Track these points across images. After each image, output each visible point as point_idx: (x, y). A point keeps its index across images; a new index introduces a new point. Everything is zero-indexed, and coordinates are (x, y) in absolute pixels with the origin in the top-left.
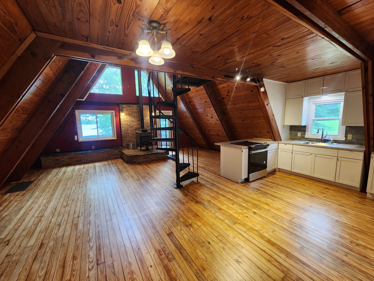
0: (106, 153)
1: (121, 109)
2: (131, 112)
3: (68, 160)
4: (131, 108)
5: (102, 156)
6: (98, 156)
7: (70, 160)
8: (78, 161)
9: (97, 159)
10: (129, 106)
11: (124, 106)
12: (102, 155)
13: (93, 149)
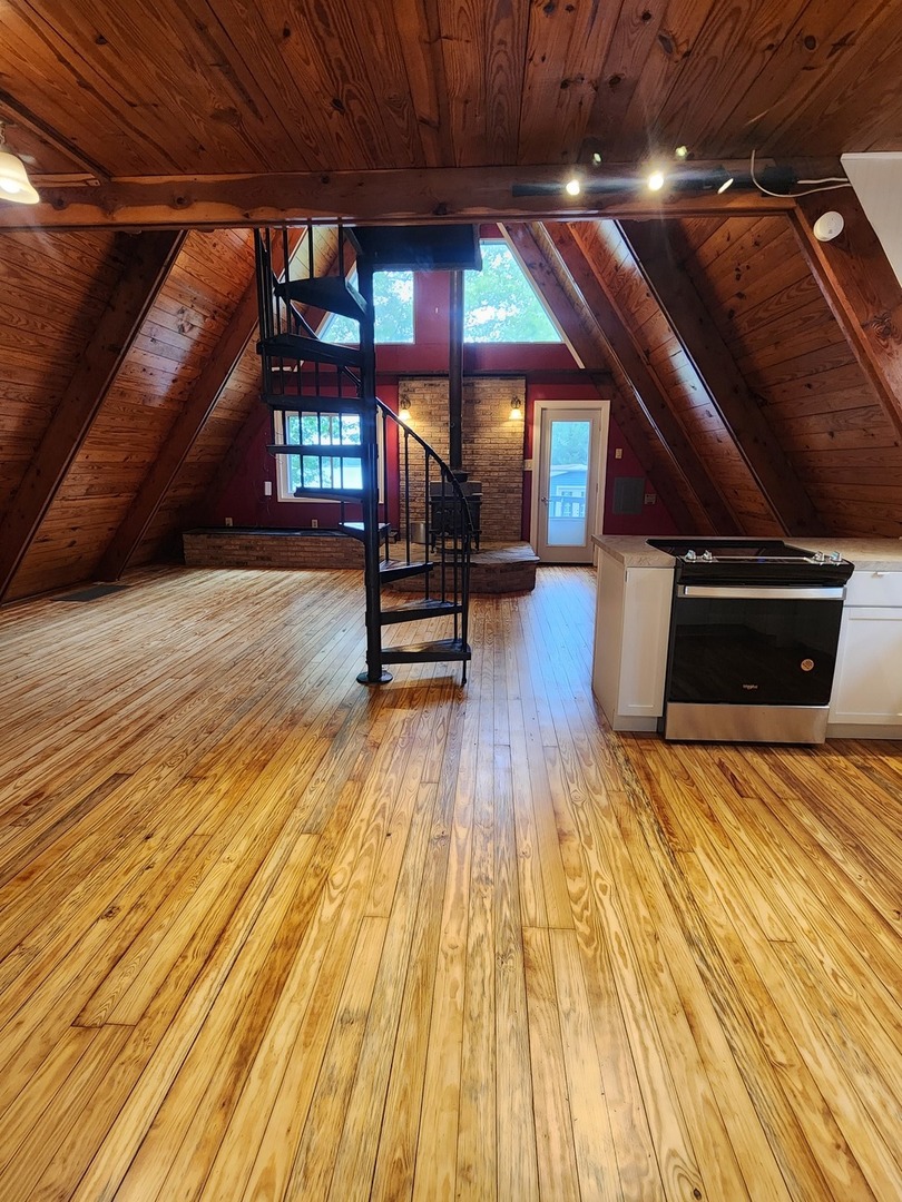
0: (337, 545)
1: (404, 396)
2: (436, 405)
3: (241, 553)
4: (438, 390)
5: (326, 555)
6: (315, 552)
7: (245, 552)
8: (262, 558)
9: (312, 562)
10: (432, 385)
11: (415, 384)
12: (329, 549)
13: (315, 529)
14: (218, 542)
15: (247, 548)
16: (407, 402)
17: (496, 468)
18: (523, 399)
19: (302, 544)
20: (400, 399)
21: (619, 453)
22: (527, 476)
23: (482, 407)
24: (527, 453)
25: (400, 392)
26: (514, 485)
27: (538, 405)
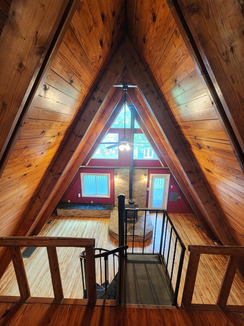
2: (125, 175)
3: (72, 213)
4: (125, 171)
8: (78, 215)
10: (123, 170)
11: (118, 170)
13: (92, 204)
14: (66, 211)
15: (74, 212)
16: (116, 174)
17: (140, 190)
18: (147, 174)
19: (89, 211)
20: (115, 174)
21: (172, 187)
22: (148, 192)
23: (137, 176)
24: (148, 186)
25: (115, 172)
26: (144, 195)
27: (151, 175)
